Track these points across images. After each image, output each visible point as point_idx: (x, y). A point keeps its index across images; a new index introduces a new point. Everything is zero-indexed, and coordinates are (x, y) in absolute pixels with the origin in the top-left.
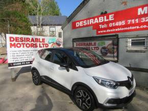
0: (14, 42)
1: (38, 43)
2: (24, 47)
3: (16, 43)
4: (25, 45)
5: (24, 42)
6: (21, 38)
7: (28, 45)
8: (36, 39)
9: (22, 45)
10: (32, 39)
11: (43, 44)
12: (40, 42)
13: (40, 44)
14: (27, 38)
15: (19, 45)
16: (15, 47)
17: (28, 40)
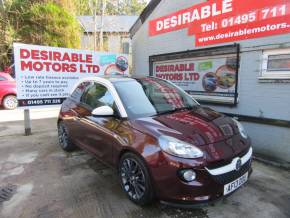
0: (30, 59)
1: (78, 64)
2: (48, 69)
3: (34, 61)
4: (51, 66)
5: (48, 61)
6: (43, 53)
7: (57, 67)
8: (73, 55)
9: (45, 66)
10: (66, 54)
11: (89, 67)
12: (81, 61)
13: (81, 66)
14: (55, 53)
15: (38, 66)
16: (31, 69)
17: (57, 55)
